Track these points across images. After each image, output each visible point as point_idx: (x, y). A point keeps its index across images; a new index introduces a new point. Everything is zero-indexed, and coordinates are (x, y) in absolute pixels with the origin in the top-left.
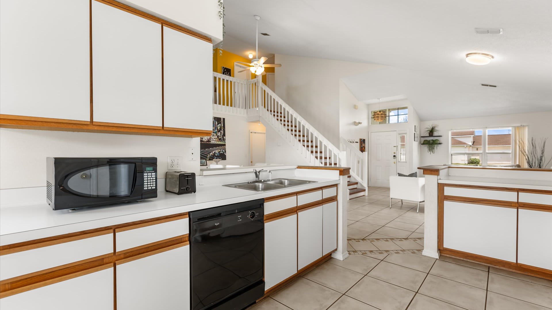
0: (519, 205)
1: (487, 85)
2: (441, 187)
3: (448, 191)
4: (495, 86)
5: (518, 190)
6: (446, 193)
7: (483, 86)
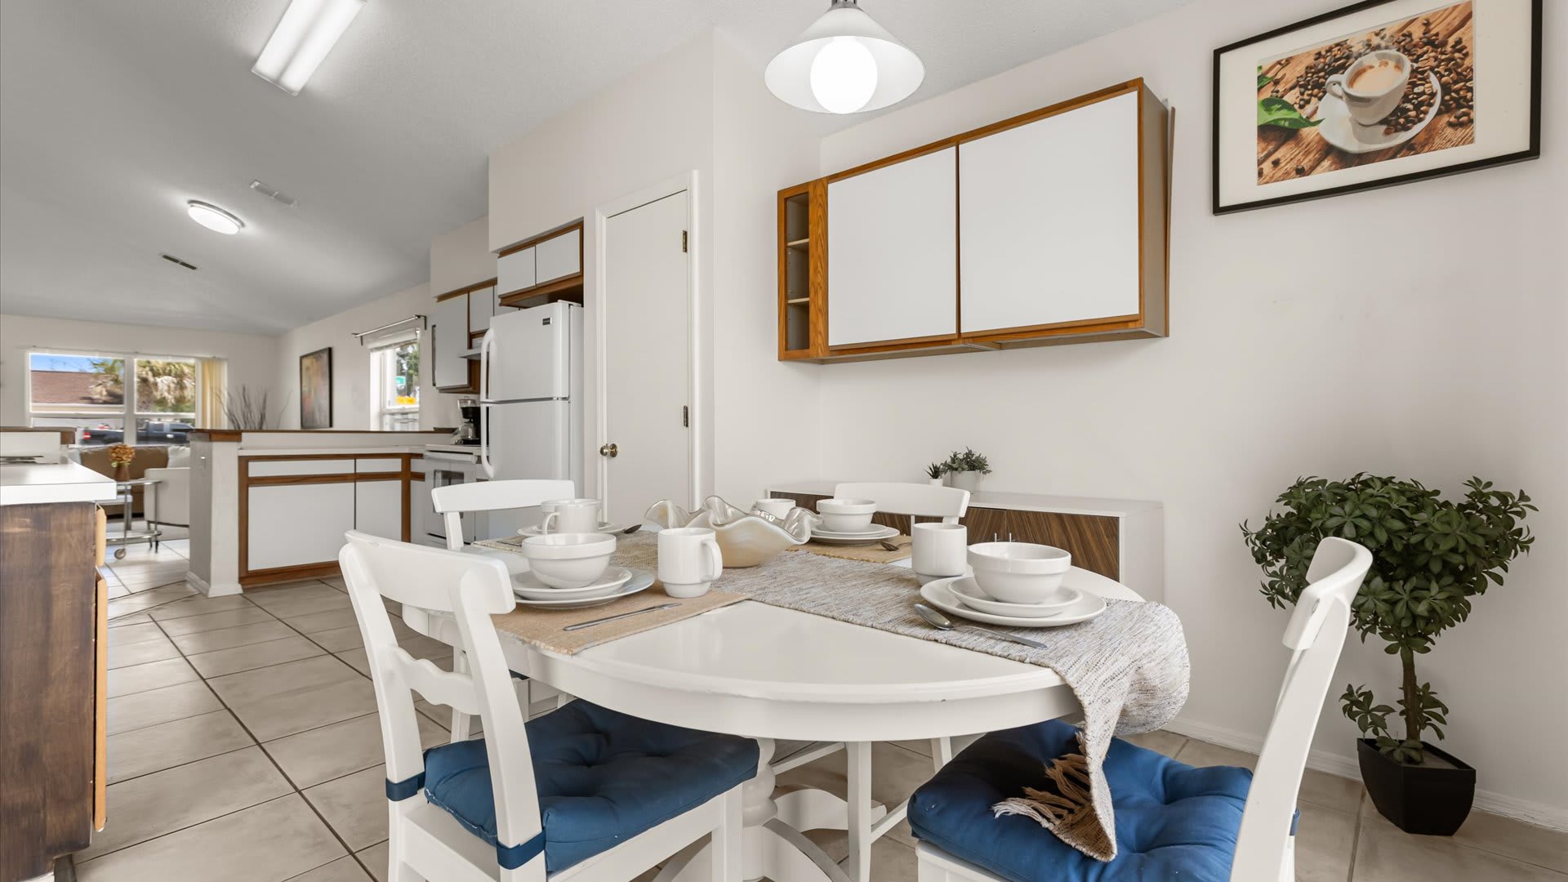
0: (357, 477)
1: (176, 261)
2: (244, 462)
3: (256, 470)
4: (193, 268)
5: (355, 457)
6: (252, 474)
7: (166, 260)
